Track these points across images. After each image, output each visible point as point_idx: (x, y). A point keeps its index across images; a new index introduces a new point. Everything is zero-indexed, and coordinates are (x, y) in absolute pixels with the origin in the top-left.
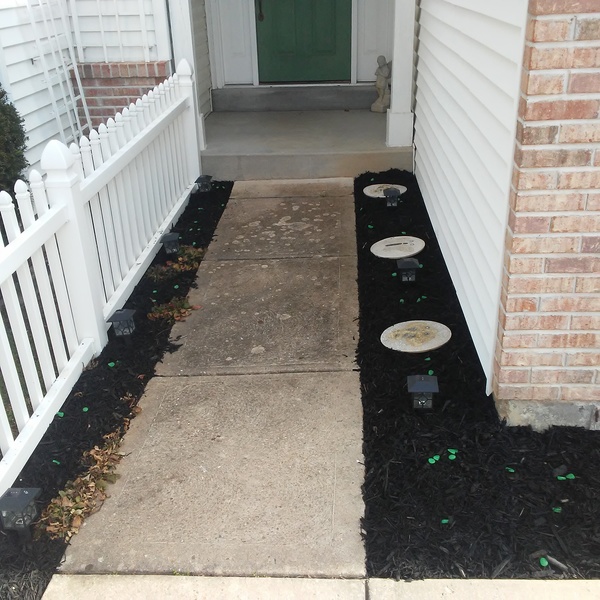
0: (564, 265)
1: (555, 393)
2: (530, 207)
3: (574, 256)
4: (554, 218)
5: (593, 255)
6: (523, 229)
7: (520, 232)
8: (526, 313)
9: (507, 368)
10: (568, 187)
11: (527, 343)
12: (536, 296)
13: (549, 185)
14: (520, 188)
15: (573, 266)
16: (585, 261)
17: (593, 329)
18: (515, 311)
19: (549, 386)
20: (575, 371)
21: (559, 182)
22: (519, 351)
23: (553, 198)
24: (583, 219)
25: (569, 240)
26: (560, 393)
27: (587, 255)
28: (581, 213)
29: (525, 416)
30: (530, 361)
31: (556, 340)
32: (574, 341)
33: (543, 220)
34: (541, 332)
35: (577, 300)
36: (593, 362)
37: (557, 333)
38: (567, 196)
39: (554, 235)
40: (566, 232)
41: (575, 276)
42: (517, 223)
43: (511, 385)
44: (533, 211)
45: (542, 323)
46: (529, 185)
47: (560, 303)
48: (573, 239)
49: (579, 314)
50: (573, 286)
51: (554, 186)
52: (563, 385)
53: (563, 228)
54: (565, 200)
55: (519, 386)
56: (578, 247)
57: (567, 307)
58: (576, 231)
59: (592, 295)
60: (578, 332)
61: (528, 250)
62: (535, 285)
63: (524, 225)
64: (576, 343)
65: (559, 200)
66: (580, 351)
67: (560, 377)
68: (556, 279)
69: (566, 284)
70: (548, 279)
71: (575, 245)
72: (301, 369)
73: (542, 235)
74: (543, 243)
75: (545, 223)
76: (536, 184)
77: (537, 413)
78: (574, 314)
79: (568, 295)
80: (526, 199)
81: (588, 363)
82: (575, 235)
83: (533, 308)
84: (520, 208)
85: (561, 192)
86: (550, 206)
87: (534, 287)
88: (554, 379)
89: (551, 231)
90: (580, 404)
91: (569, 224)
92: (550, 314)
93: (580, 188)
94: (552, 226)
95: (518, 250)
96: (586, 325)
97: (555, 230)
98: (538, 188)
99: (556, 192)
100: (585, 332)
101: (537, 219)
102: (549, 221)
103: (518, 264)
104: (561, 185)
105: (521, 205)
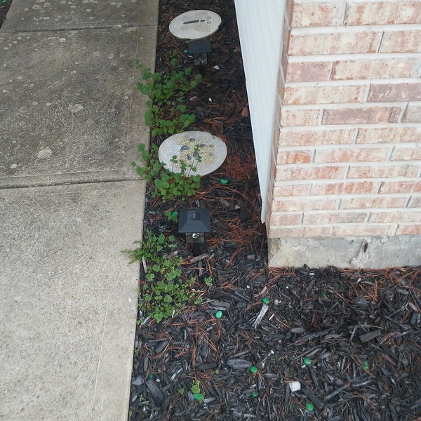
0: (346, 116)
1: (327, 231)
2: (307, 50)
3: (358, 106)
4: (337, 63)
5: (381, 105)
6: (297, 77)
7: (292, 81)
8: (299, 165)
9: (277, 213)
10: (359, 23)
11: (300, 191)
12: (312, 148)
13: (334, 21)
14: (294, 24)
15: (357, 117)
16: (370, 111)
17: (371, 177)
18: (287, 163)
19: (321, 226)
20: (348, 214)
21: (346, 16)
22: (290, 198)
23: (338, 37)
24: (373, 64)
25: (354, 89)
26: (331, 231)
27: (373, 105)
28: (372, 57)
29: (296, 249)
30: (303, 207)
31: (330, 189)
32: (349, 189)
33: (322, 65)
34: (315, 182)
35: (357, 151)
36: (368, 205)
37: (332, 182)
38: (356, 35)
39: (335, 84)
40: (351, 79)
41: (357, 127)
42: (290, 70)
43: (283, 227)
44: (311, 54)
45: (317, 173)
46: (306, 21)
47: (338, 154)
48: (358, 88)
49: (358, 164)
50: (354, 137)
51: (341, 21)
52: (335, 225)
53: (347, 74)
54: (352, 40)
55: (291, 227)
56: (363, 96)
57: (345, 157)
58: (364, 78)
59: (374, 146)
60: (354, 181)
61: (302, 101)
62: (310, 138)
63: (299, 72)
64: (351, 190)
65: (345, 41)
66: (356, 196)
67: (333, 218)
68: (335, 131)
69: (346, 136)
70: (325, 132)
71: (361, 94)
72: (86, 179)
73: (321, 84)
74: (321, 93)
75: (326, 69)
76: (316, 19)
77: (308, 246)
78: (352, 164)
79: (347, 146)
80: (301, 40)
81: (363, 206)
82: (362, 83)
83: (307, 160)
84: (294, 51)
85: (349, 29)
86: (333, 48)
87: (309, 139)
88: (327, 220)
89: (332, 79)
90: (351, 239)
91: (355, 69)
92: (325, 165)
93: (374, 24)
94: (334, 73)
95: (290, 102)
96: (364, 175)
97: (337, 77)
98: (318, 25)
99: (342, 30)
100: (362, 180)
101: (315, 65)
102: (330, 67)
103: (290, 117)
104: (349, 21)
105: (295, 47)
